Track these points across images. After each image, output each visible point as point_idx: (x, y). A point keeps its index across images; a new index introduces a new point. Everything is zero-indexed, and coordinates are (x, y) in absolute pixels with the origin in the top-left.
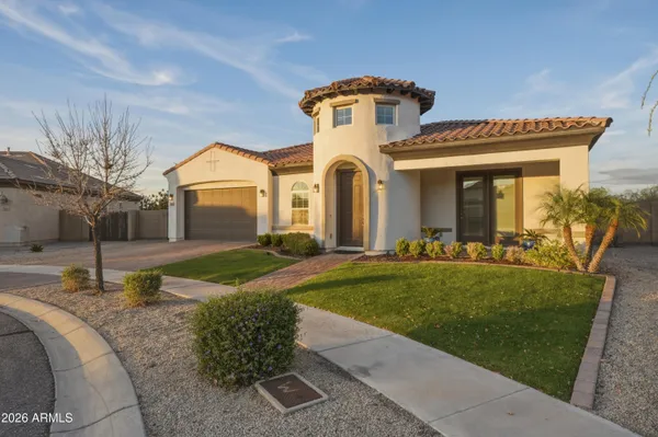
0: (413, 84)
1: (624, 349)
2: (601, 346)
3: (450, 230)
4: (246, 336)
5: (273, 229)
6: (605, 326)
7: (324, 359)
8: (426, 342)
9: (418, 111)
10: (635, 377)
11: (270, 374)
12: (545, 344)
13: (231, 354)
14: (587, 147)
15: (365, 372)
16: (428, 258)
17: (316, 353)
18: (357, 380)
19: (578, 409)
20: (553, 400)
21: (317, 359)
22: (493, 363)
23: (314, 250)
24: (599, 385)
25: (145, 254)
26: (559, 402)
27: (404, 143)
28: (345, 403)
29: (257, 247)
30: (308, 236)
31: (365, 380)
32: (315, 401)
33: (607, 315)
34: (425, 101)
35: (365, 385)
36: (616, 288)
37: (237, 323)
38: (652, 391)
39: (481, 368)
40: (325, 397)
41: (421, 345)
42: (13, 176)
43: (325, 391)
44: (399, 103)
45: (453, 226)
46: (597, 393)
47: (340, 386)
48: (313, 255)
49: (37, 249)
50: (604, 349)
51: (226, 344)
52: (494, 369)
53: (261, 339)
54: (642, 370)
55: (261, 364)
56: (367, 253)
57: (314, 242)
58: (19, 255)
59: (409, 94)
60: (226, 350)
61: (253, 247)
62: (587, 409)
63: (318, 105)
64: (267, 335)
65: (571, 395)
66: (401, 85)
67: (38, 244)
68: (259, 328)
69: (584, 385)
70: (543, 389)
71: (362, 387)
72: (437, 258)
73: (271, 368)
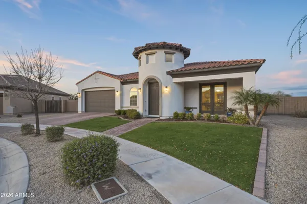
0: (181, 45)
1: (275, 163)
2: (265, 162)
3: (196, 108)
4: (86, 160)
5: (122, 107)
6: (265, 151)
7: (131, 169)
8: (182, 160)
9: (183, 57)
10: (284, 179)
11: (99, 179)
12: (238, 161)
13: (78, 169)
14: (254, 72)
15: (150, 176)
16: (187, 120)
17: (128, 166)
18: (145, 181)
19: (257, 198)
20: (243, 192)
21: (128, 169)
22: (213, 171)
23: (138, 116)
24: (266, 184)
25: (66, 118)
26: (247, 194)
27: (177, 71)
28: (136, 196)
29: (115, 115)
30: (136, 110)
31: (149, 181)
32: (121, 195)
33: (265, 145)
34: (186, 53)
35: (149, 184)
36: (268, 133)
37: (82, 153)
38: (293, 187)
39: (207, 174)
40: (126, 192)
41: (179, 161)
42: (10, 85)
43: (127, 188)
44: (175, 53)
45: (198, 106)
46: (266, 188)
47: (136, 185)
48: (137, 119)
49: (19, 116)
50: (267, 163)
51: (76, 164)
52: (214, 174)
53: (95, 161)
54: (286, 175)
55: (95, 174)
56: (161, 118)
57: (138, 113)
58: (11, 119)
59: (179, 50)
60: (76, 167)
61: (113, 115)
62: (262, 198)
63: (141, 54)
64: (98, 159)
65: (252, 190)
66: (176, 46)
67: (20, 114)
68: (94, 156)
69: (259, 183)
70: (239, 186)
71: (147, 185)
72: (190, 120)
73: (100, 176)
